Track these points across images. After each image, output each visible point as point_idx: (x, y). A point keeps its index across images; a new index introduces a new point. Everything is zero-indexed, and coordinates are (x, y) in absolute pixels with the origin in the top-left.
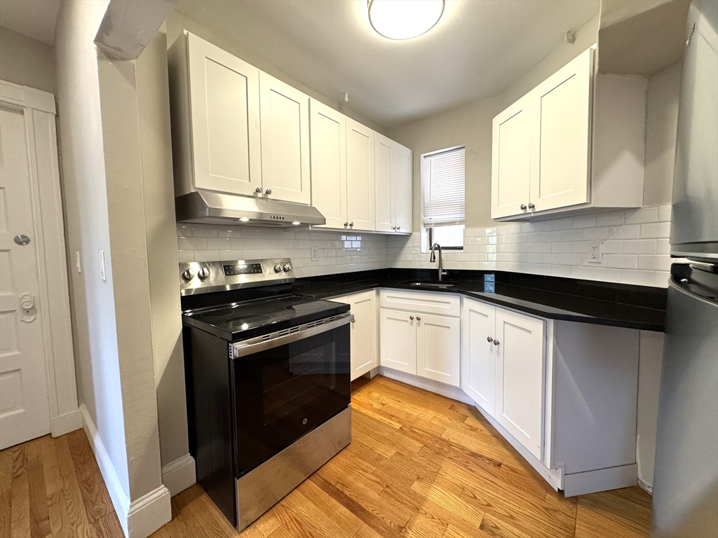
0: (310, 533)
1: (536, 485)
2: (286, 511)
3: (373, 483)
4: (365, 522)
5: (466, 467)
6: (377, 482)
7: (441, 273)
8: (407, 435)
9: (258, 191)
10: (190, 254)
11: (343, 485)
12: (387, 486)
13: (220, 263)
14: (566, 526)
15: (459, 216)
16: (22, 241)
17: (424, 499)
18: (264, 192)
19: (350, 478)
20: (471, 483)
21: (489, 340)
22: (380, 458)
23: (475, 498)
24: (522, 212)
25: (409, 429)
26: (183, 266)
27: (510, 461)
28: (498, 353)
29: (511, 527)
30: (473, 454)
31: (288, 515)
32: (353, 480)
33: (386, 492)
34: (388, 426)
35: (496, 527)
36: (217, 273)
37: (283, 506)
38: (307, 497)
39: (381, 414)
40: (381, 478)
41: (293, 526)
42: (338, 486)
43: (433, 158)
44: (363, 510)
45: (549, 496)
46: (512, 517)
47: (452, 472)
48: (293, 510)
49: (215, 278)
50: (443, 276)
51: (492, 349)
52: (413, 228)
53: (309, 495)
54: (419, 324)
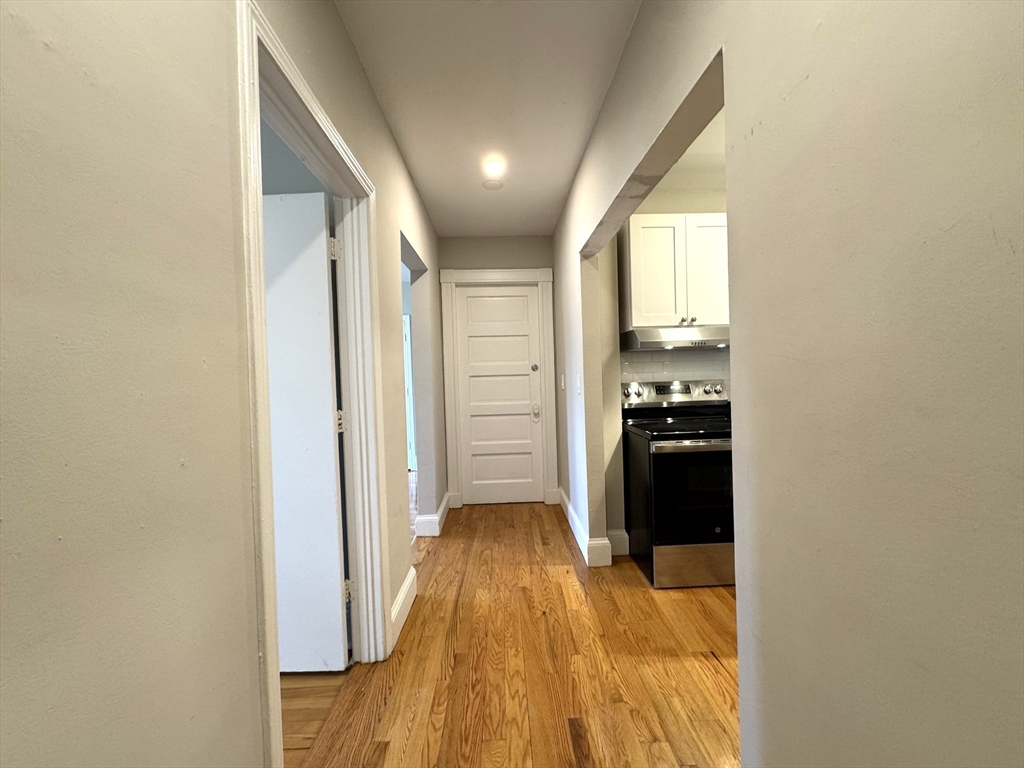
9: (683, 320)
10: (630, 376)
13: (653, 384)
16: (535, 368)
18: (689, 320)
26: (625, 386)
36: (650, 392)
49: (648, 396)
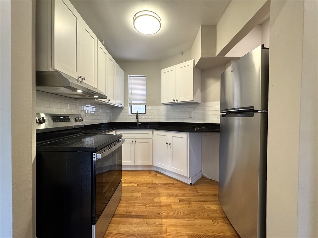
0: (129, 234)
1: (184, 185)
2: (111, 234)
3: (140, 206)
4: (147, 219)
5: (166, 188)
6: (142, 205)
7: (138, 123)
8: (141, 187)
9: (80, 77)
11: (129, 212)
12: (146, 205)
14: (196, 191)
15: (143, 102)
17: (160, 202)
19: (130, 209)
20: (169, 192)
21: (167, 144)
22: (137, 198)
23: (173, 195)
24: (173, 101)
25: (140, 185)
27: (176, 182)
28: (170, 147)
29: (186, 197)
30: (165, 184)
31: (114, 234)
32: (132, 209)
33: (147, 206)
34: (132, 186)
35: (183, 199)
36: (49, 121)
37: (108, 233)
38: (117, 224)
39: (126, 184)
40: (142, 204)
41: (120, 236)
42: (128, 214)
43: (133, 78)
44: (143, 216)
45: (189, 186)
46: (184, 195)
47: (163, 191)
48: (115, 231)
49: (49, 123)
50: (139, 124)
51: (167, 147)
52: (125, 105)
53: (118, 223)
54: (136, 143)
